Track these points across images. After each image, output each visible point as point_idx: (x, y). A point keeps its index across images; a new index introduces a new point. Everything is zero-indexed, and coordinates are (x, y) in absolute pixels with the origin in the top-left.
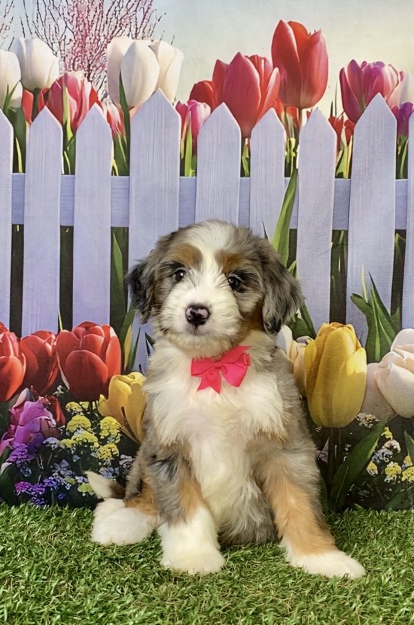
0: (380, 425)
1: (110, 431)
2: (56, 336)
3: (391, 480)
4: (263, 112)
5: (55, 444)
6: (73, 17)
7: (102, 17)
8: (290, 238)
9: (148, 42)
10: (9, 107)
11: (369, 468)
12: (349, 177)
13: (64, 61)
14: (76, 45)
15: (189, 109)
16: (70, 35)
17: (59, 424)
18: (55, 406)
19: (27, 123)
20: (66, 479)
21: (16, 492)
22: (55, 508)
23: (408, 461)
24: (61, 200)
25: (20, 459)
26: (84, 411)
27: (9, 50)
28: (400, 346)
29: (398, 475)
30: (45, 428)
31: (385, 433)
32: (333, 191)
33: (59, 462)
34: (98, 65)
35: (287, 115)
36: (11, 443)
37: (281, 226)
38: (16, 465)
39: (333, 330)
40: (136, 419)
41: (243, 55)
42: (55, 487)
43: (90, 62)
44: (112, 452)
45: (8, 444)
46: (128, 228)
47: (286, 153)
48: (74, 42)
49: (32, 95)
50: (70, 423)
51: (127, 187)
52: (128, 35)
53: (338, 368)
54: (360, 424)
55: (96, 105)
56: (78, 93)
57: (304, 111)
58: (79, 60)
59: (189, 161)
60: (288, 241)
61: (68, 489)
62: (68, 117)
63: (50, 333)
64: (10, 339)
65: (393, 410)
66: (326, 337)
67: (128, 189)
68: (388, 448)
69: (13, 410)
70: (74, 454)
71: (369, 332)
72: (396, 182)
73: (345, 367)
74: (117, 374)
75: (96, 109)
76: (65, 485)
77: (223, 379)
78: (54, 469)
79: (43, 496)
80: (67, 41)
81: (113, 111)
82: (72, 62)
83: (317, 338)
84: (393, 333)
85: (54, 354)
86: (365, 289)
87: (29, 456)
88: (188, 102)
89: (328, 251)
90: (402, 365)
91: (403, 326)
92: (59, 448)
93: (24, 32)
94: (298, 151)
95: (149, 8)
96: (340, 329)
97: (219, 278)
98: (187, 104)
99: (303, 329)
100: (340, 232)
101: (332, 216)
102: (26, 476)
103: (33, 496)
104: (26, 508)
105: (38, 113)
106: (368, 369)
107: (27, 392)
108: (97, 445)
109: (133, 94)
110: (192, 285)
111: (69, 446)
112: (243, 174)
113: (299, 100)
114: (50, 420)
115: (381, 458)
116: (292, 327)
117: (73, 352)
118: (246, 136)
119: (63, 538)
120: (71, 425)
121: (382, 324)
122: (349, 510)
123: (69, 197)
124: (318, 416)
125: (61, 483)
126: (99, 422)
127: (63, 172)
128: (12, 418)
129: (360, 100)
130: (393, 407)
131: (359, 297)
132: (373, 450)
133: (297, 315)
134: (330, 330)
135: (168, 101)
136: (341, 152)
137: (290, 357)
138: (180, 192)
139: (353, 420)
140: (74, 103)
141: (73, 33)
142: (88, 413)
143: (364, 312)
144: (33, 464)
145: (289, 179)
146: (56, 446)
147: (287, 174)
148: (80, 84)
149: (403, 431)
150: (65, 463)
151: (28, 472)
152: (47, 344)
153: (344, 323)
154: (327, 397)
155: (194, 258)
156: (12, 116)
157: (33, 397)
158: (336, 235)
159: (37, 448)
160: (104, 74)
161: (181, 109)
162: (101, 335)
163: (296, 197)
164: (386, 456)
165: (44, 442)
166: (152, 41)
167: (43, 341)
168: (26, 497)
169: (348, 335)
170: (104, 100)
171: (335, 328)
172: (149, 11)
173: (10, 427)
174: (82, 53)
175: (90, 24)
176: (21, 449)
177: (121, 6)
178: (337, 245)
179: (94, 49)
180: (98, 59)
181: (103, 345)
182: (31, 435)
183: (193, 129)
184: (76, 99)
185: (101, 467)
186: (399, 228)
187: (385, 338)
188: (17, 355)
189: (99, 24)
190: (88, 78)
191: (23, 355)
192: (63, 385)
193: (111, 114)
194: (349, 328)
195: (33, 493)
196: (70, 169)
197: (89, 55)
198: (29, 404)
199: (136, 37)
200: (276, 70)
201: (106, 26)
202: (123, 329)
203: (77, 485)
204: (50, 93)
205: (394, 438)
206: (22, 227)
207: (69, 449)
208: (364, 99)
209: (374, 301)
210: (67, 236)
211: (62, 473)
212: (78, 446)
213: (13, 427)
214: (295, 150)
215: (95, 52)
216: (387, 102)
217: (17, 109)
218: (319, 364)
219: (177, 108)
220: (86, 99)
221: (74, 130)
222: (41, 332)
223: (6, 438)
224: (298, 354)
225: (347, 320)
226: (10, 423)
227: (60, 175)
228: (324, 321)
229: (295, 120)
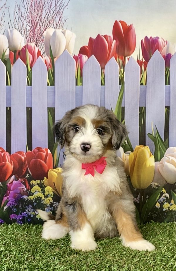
0: (161, 187)
1: (49, 192)
2: (26, 153)
3: (166, 210)
4: (110, 58)
5: (26, 198)
6: (30, 20)
7: (42, 20)
8: (122, 111)
9: (61, 30)
10: (4, 58)
11: (156, 205)
12: (146, 84)
13: (27, 39)
14: (31, 32)
15: (79, 57)
16: (28, 28)
17: (28, 190)
18: (26, 183)
19: (12, 65)
20: (31, 212)
21: (10, 219)
22: (27, 225)
23: (172, 202)
24: (26, 97)
25: (12, 205)
26: (38, 184)
27: (3, 35)
28: (168, 154)
29: (168, 208)
30: (22, 192)
31: (163, 190)
32: (139, 90)
33: (28, 206)
34: (41, 40)
35: (120, 60)
36: (8, 198)
37: (118, 106)
38: (10, 207)
39: (140, 148)
40: (59, 187)
41: (101, 35)
42: (27, 216)
43: (37, 39)
44: (50, 201)
45: (6, 199)
46: (54, 108)
47: (119, 75)
48: (30, 31)
49: (13, 53)
50: (32, 189)
52: (53, 27)
53: (143, 164)
54: (153, 187)
55: (40, 57)
56: (33, 52)
57: (127, 58)
58: (32, 38)
59: (79, 79)
61: (32, 217)
62: (29, 62)
63: (23, 152)
64: (6, 155)
65: (166, 181)
66: (138, 152)
67: (54, 92)
68: (164, 197)
69: (8, 184)
70: (35, 202)
71: (155, 149)
72: (165, 87)
73: (146, 164)
74: (52, 168)
75: (40, 59)
76: (31, 215)
77: (95, 170)
78: (26, 208)
79: (22, 220)
80: (28, 30)
81: (47, 59)
82: (30, 39)
83: (134, 152)
84: (165, 149)
85: (25, 161)
86: (153, 131)
87: (16, 203)
88: (79, 55)
90: (169, 162)
91: (169, 146)
92: (28, 200)
93: (9, 27)
94: (124, 74)
95: (61, 16)
96: (143, 148)
97: (93, 131)
98: (78, 56)
99: (128, 148)
100: (142, 108)
101: (139, 101)
102: (14, 212)
103: (17, 220)
104: (15, 225)
105: (16, 60)
106: (155, 164)
107: (14, 177)
108: (43, 198)
109: (55, 52)
110: (83, 134)
111: (32, 199)
112: (102, 84)
113: (124, 53)
114: (24, 188)
115: (161, 201)
116: (124, 147)
117: (33, 160)
118: (103, 68)
119: (30, 237)
120: (33, 190)
121: (160, 145)
122: (149, 223)
123: (30, 95)
124: (135, 184)
125: (29, 214)
126: (44, 188)
127: (27, 85)
128: (8, 188)
129: (150, 53)
130: (166, 180)
131: (151, 134)
132: (158, 198)
133: (125, 142)
134: (139, 148)
135: (70, 54)
136: (142, 74)
137: (123, 160)
138: (76, 92)
139: (149, 185)
140: (31, 56)
141: (30, 27)
142: (40, 185)
143: (153, 141)
144: (17, 207)
145: (121, 86)
146: (27, 199)
147: (120, 84)
148: (33, 48)
149: (170, 190)
150: (30, 206)
151: (15, 210)
152: (22, 157)
153: (145, 145)
154: (139, 176)
155: (83, 122)
156: (5, 62)
157: (16, 179)
158: (141, 109)
159: (19, 200)
160: (43, 44)
161: (76, 58)
162: (44, 152)
163: (124, 93)
164: (163, 200)
165: (22, 198)
166: (63, 30)
167: (20, 155)
168: (15, 221)
169: (147, 150)
170: (44, 55)
171: (141, 147)
172: (61, 17)
173: (7, 192)
174: (34, 35)
175: (37, 23)
176: (12, 201)
177: (49, 15)
178: (141, 113)
179: (39, 33)
180: (41, 37)
181: (45, 156)
182: (16, 195)
183: (81, 66)
184: (32, 55)
185: (45, 207)
186: (167, 106)
187: (162, 151)
188: (10, 161)
189: (41, 23)
190: (37, 46)
191: (12, 161)
192: (29, 174)
193: (47, 61)
194: (147, 147)
195: (17, 219)
196: (30, 84)
197: (37, 36)
198: (15, 182)
199: (56, 28)
200: (115, 41)
201: (44, 24)
202: (53, 150)
203: (36, 215)
204: (21, 52)
205: (167, 192)
206: (10, 108)
207: (32, 200)
208: (151, 52)
209: (157, 136)
210: (29, 111)
211: (29, 210)
212: (36, 199)
213: (8, 191)
215: (39, 35)
216: (161, 53)
217: (8, 59)
218: (135, 162)
219: (74, 57)
220: (36, 54)
221: (31, 67)
222: (19, 152)
223: (6, 196)
224: (126, 158)
225: (146, 144)
226: (7, 190)
227: (26, 86)
228: (136, 145)
229: (123, 61)
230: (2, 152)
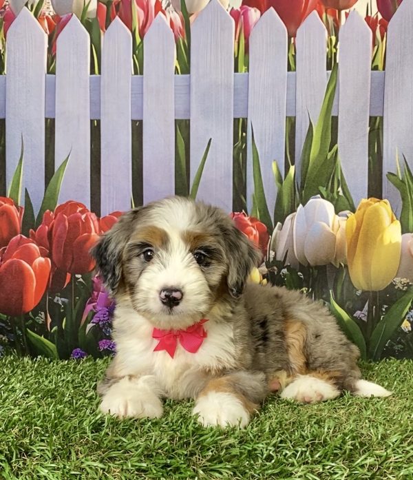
4: (307, 12)
8: (332, 124)
10: (86, 18)
11: (403, 326)
12: (384, 69)
15: (241, 13)
19: (101, 31)
21: (99, 348)
24: (132, 97)
25: (102, 321)
32: (369, 82)
35: (328, 16)
36: (94, 307)
37: (324, 114)
38: (99, 325)
39: (370, 205)
45: (92, 308)
46: (189, 120)
47: (328, 50)
49: (105, 7)
51: (187, 84)
53: (376, 239)
54: (396, 287)
55: (160, 13)
56: (145, 4)
57: (343, 12)
59: (242, 60)
60: (330, 127)
62: (137, 25)
64: (91, 218)
66: (365, 211)
67: (189, 86)
69: (95, 278)
71: (403, 206)
73: (382, 239)
75: (160, 17)
81: (175, 18)
83: (356, 213)
86: (399, 168)
87: (110, 318)
88: (241, 8)
89: (365, 135)
94: (338, 47)
96: (377, 204)
98: (239, 10)
99: (343, 205)
100: (376, 118)
101: (369, 104)
102: (107, 335)
103: (113, 352)
105: (111, 22)
106: (403, 239)
110: (163, 267)
112: (289, 69)
113: (338, 2)
116: (334, 202)
118: (292, 35)
122: (386, 359)
123: (138, 95)
124: (358, 281)
127: (133, 73)
128: (94, 285)
129: (393, 1)
131: (393, 174)
132: (407, 310)
133: (338, 192)
134: (368, 205)
135: (223, 7)
136: (376, 47)
137: (333, 230)
138: (234, 85)
139: (389, 284)
140: (141, 12)
143: (398, 188)
145: (330, 72)
147: (329, 68)
151: (109, 332)
153: (380, 198)
154: (366, 265)
155: (162, 239)
156: (88, 25)
158: (373, 120)
161: (235, 15)
163: (337, 88)
168: (108, 353)
169: (384, 208)
170: (168, 8)
171: (373, 203)
173: (93, 294)
176: (103, 312)
183: (245, 31)
184: (143, 9)
188: (98, 232)
191: (102, 232)
193: (173, 20)
194: (385, 202)
195: (113, 349)
196: (139, 70)
204: (121, 4)
206: (99, 122)
209: (407, 179)
210: (137, 129)
213: (96, 293)
214: (335, 47)
217: (93, 19)
218: (358, 235)
219: (230, 13)
220: (152, 8)
221: (142, 36)
222: (117, 212)
223: (90, 303)
224: (339, 227)
225: (383, 195)
226: (93, 290)
227: (131, 76)
228: (362, 197)
229: (335, 20)
230: (82, 212)
